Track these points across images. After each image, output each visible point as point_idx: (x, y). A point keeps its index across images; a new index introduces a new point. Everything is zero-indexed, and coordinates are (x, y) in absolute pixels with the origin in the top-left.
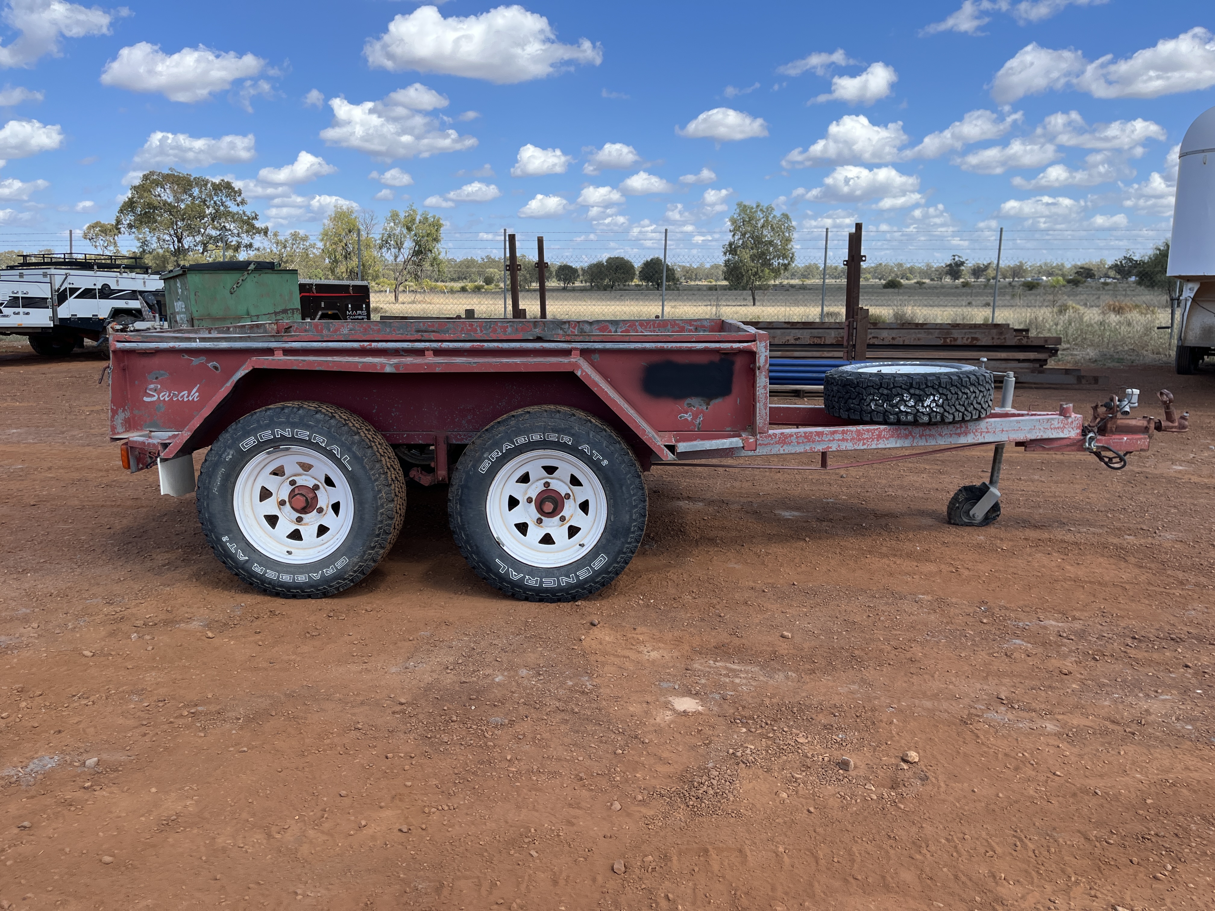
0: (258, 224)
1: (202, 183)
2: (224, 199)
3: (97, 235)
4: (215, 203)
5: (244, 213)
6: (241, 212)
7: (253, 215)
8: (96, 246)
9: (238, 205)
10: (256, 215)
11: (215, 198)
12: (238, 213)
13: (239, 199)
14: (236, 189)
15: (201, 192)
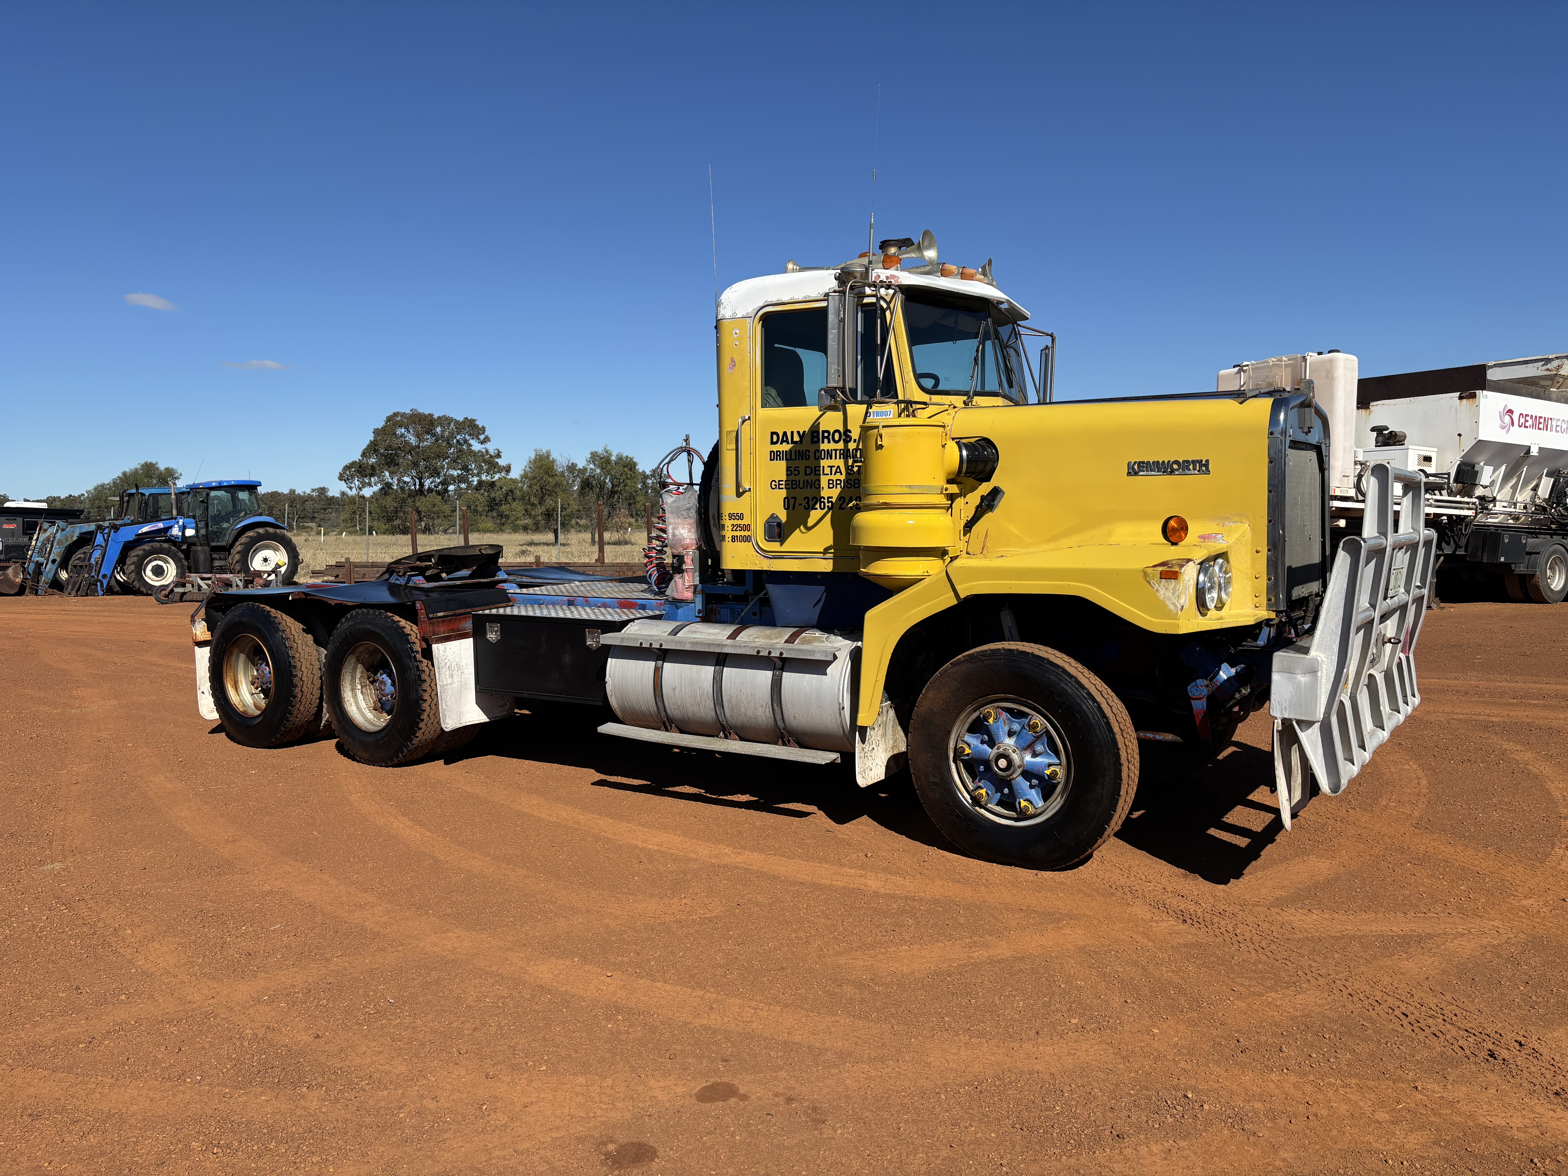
0: (502, 462)
1: (445, 421)
2: (467, 437)
3: (353, 477)
4: (458, 441)
5: (487, 451)
6: (484, 450)
7: (496, 452)
8: (351, 488)
9: (482, 443)
10: (499, 452)
11: (458, 437)
12: (479, 451)
13: (482, 437)
14: (480, 426)
15: (442, 431)
